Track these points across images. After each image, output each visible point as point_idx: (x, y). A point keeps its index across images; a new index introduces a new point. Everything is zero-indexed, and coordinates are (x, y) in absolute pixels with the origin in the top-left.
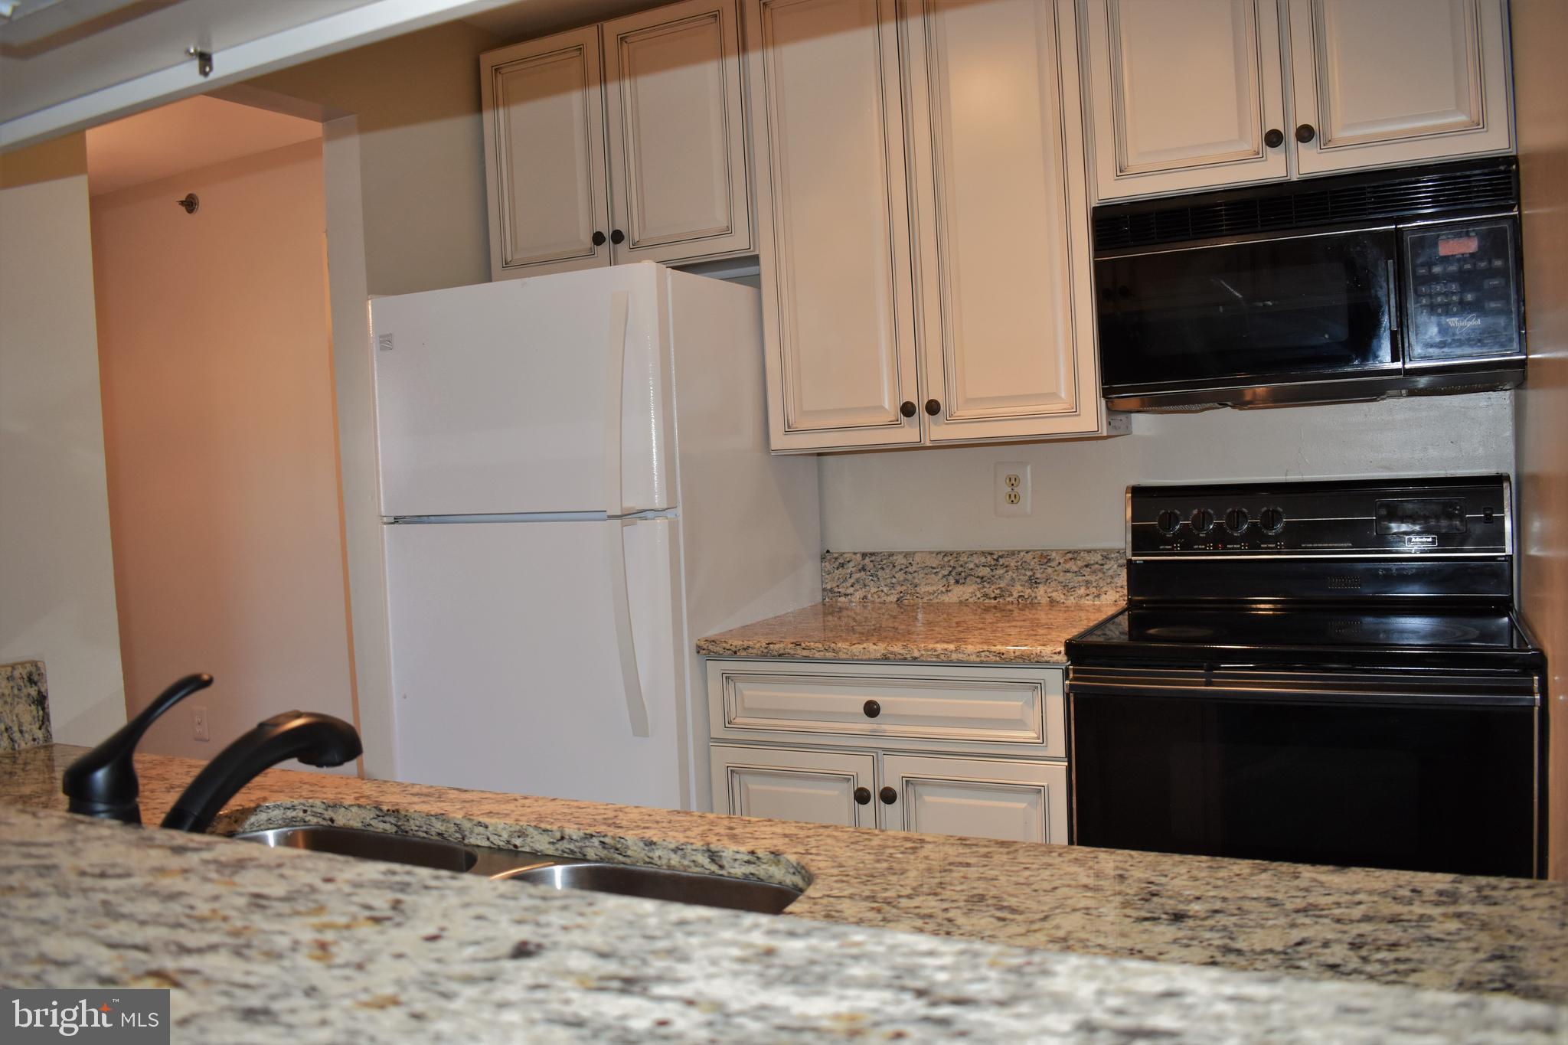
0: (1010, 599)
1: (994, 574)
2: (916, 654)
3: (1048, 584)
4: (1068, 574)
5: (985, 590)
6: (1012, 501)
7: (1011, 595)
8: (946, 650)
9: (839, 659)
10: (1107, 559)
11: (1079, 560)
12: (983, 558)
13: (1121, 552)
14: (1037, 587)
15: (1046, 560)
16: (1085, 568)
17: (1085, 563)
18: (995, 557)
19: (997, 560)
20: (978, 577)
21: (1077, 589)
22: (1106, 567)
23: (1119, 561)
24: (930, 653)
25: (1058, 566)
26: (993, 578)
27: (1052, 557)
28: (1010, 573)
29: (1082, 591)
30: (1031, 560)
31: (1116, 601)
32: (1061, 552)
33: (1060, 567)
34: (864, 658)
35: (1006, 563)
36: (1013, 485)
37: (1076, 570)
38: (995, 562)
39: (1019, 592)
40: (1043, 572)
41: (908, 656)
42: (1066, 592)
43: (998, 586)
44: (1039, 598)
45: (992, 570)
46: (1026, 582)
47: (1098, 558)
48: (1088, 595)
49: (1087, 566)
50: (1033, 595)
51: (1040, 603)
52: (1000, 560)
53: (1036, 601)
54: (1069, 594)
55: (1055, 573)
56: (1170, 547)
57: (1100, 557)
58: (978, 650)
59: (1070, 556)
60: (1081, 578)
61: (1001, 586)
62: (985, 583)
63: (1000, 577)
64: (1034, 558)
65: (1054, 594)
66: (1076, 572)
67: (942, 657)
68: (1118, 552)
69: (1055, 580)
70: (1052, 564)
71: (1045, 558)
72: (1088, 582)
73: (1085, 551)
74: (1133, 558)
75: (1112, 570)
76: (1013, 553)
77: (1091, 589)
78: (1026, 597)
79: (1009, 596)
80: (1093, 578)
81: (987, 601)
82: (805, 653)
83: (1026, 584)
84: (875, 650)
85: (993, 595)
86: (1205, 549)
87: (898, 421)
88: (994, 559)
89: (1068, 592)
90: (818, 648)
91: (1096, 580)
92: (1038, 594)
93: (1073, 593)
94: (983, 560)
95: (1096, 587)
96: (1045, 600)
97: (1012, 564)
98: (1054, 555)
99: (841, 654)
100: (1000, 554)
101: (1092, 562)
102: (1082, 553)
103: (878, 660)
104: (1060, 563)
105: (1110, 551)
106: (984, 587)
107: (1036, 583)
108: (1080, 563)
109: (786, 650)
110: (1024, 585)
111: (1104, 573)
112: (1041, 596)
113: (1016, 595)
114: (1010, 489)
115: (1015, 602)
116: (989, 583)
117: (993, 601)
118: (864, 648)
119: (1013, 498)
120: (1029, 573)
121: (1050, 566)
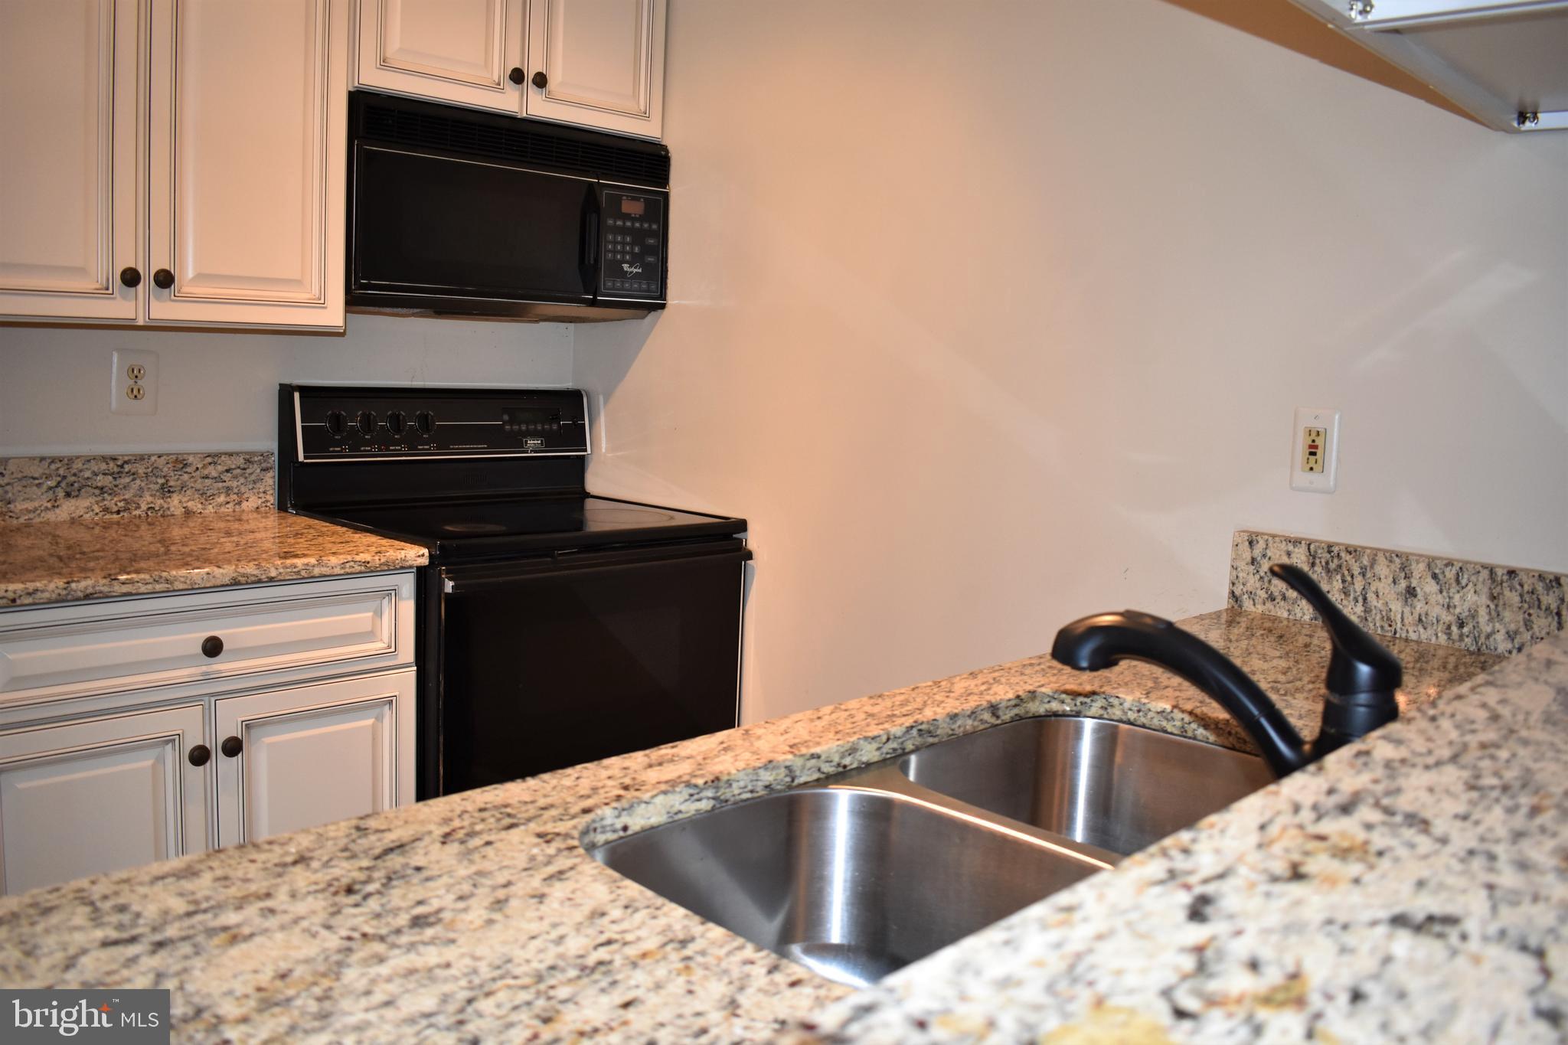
0: (137, 512)
1: (117, 482)
2: (273, 573)
3: (183, 492)
4: (206, 481)
5: (106, 502)
6: (136, 397)
7: (138, 507)
8: (307, 565)
9: (174, 591)
10: (250, 462)
11: (220, 464)
12: (104, 464)
13: (265, 454)
14: (170, 497)
15: (181, 466)
16: (225, 474)
17: (225, 468)
18: (119, 463)
19: (122, 466)
20: (97, 487)
21: (216, 497)
22: (248, 471)
23: (263, 465)
24: (289, 570)
25: (195, 472)
26: (116, 489)
27: (189, 461)
28: (138, 482)
29: (222, 499)
30: (164, 465)
31: (257, 508)
32: (199, 456)
33: (198, 472)
34: (208, 585)
35: (133, 470)
36: (136, 377)
37: (216, 475)
38: (119, 469)
39: (148, 504)
40: (178, 479)
41: (263, 577)
42: (203, 501)
43: (122, 498)
44: (172, 509)
45: (115, 478)
46: (157, 491)
47: (240, 461)
48: (228, 503)
49: (227, 471)
50: (166, 506)
51: (173, 515)
52: (126, 466)
53: (169, 513)
54: (207, 503)
55: (192, 480)
56: (339, 449)
57: (242, 461)
58: (342, 562)
59: (209, 460)
60: (220, 485)
61: (126, 497)
62: (106, 495)
63: (125, 487)
64: (167, 463)
65: (190, 504)
66: (216, 478)
67: (303, 573)
68: (262, 455)
69: (192, 487)
70: (188, 470)
71: (180, 463)
72: (228, 489)
73: (226, 454)
74: (305, 461)
75: (255, 474)
76: (141, 458)
77: (231, 496)
78: (157, 508)
79: (136, 509)
80: (235, 484)
81: (108, 516)
82: (125, 589)
83: (158, 494)
84: (222, 574)
85: (115, 509)
86: (371, 451)
87: (107, 289)
88: (118, 466)
89: (206, 500)
90: (145, 580)
91: (238, 486)
92: (171, 505)
93: (212, 502)
94: (103, 466)
95: (237, 494)
96: (179, 511)
97: (140, 471)
98: (191, 459)
99: (176, 583)
100: (126, 458)
101: (233, 467)
102: (223, 456)
103: (227, 585)
104: (197, 468)
105: (253, 454)
106: (104, 500)
107: (169, 491)
108: (220, 468)
109: (97, 588)
110: (155, 495)
111: (246, 478)
112: (174, 506)
113: (144, 507)
114: (132, 382)
115: (144, 515)
116: (110, 494)
117: (115, 516)
118: (208, 574)
119: (135, 392)
120: (161, 481)
121: (186, 472)
